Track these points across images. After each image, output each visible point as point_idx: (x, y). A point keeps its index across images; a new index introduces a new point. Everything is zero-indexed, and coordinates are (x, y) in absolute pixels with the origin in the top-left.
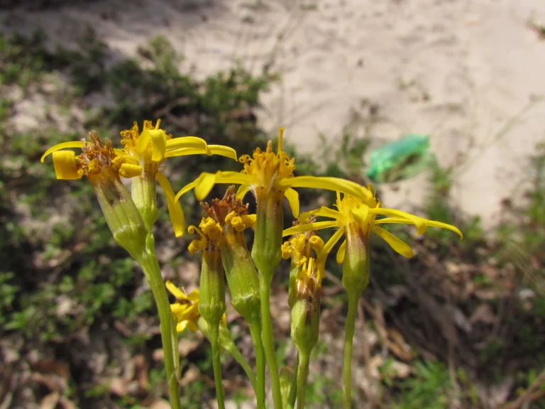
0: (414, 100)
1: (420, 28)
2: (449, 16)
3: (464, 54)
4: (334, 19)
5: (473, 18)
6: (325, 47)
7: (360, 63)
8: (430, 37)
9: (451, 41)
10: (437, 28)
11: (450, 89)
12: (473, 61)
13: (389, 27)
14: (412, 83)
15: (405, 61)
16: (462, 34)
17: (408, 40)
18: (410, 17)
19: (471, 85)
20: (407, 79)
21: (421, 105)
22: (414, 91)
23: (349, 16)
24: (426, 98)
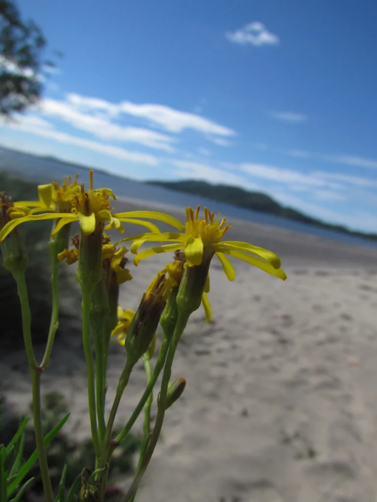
0: (299, 456)
1: (304, 371)
2: (331, 358)
3: (347, 398)
4: (223, 365)
5: (353, 359)
6: (214, 396)
7: (245, 414)
8: (315, 380)
9: (334, 384)
10: (320, 371)
11: (334, 444)
12: (357, 407)
13: (275, 370)
14: (297, 435)
15: (290, 408)
16: (345, 376)
17: (293, 384)
18: (294, 360)
19: (357, 437)
20: (290, 430)
21: (306, 463)
22: (298, 445)
23: (238, 360)
24: (312, 454)
